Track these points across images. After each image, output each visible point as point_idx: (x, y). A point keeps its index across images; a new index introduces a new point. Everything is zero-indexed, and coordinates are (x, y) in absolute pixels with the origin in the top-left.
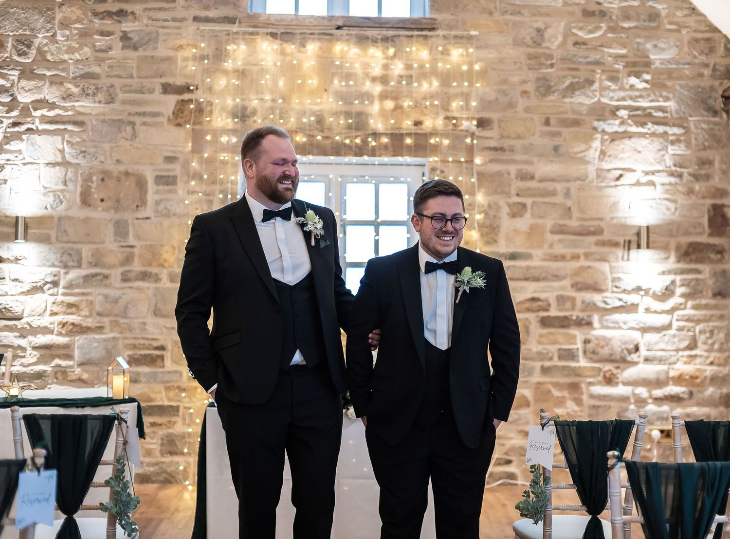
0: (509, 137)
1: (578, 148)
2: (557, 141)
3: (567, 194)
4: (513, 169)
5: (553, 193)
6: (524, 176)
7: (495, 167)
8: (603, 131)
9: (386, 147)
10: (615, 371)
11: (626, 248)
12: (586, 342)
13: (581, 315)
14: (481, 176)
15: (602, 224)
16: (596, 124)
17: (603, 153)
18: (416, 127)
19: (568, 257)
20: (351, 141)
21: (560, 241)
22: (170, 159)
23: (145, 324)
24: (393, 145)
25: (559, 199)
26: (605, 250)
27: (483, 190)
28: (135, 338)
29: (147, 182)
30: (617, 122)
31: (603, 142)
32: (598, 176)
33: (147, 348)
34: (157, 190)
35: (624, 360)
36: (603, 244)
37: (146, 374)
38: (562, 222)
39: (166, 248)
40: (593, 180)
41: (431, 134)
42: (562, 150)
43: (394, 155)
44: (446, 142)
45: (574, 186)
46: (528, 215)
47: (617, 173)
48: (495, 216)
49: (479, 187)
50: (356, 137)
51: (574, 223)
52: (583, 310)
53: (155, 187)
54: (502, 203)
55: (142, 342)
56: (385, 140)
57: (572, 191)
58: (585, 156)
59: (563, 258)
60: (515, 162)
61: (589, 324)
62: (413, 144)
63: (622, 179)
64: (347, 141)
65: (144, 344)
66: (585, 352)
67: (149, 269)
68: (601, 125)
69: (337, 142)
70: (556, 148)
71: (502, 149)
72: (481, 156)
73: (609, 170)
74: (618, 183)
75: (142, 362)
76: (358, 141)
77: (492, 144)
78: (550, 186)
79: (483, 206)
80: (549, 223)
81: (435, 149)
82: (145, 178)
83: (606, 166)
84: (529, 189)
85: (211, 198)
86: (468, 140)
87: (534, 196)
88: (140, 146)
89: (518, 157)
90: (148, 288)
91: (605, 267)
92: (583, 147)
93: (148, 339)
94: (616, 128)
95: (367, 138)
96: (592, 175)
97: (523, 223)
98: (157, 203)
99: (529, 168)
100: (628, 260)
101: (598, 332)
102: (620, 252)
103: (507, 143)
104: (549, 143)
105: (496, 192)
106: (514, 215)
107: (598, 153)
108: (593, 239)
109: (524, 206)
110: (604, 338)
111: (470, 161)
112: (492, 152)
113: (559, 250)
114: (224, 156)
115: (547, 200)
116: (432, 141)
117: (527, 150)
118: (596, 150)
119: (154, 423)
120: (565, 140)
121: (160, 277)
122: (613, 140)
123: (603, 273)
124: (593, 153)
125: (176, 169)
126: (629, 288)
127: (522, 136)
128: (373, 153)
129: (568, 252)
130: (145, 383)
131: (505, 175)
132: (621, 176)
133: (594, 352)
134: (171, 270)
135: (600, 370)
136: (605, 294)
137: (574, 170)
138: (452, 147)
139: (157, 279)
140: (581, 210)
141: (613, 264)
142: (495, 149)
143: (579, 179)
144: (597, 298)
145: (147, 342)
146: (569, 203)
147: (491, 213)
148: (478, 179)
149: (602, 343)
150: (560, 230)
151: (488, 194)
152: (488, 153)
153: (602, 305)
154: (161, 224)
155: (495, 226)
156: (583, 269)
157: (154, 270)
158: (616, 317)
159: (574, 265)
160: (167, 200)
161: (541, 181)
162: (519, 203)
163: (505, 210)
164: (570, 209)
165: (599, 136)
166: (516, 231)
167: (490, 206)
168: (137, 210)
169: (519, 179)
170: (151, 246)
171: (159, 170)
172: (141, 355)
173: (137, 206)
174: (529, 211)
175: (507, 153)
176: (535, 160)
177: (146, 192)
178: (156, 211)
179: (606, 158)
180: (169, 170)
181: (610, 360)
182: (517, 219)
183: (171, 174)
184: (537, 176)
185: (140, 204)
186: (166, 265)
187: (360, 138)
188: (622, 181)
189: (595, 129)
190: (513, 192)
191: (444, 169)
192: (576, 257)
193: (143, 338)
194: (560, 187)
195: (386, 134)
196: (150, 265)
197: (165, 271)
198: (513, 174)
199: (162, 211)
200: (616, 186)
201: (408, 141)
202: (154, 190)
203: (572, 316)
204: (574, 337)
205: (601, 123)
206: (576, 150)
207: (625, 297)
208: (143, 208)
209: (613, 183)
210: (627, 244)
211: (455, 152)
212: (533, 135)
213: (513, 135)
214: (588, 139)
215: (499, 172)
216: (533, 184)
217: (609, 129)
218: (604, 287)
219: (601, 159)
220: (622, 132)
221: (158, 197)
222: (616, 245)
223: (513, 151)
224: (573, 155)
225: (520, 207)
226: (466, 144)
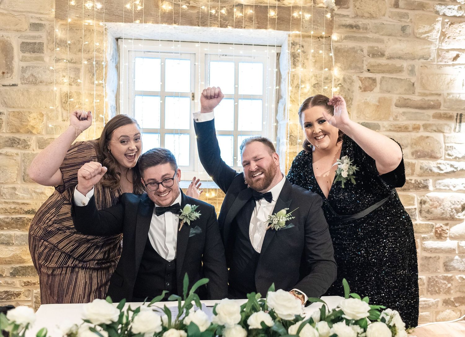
0: (362, 17)
1: (422, 29)
2: (405, 22)
3: (412, 71)
4: (365, 46)
5: (400, 70)
6: (376, 54)
7: (350, 44)
8: (444, 15)
9: (250, 19)
10: (445, 228)
11: (458, 121)
12: (422, 202)
13: (419, 179)
14: (338, 51)
15: (440, 99)
16: (438, 8)
17: (443, 34)
18: (279, 3)
19: (410, 129)
20: (217, 12)
21: (404, 113)
22: (36, 26)
23: (14, 189)
24: (257, 17)
25: (404, 75)
26: (441, 122)
27: (339, 65)
28: (6, 202)
29: (13, 48)
30: (456, 7)
31: (443, 25)
32: (439, 56)
33: (18, 212)
34: (23, 57)
35: (452, 218)
36: (439, 117)
37: (18, 236)
38: (406, 97)
39: (34, 115)
40: (434, 58)
41: (293, 7)
42: (409, 31)
43: (259, 28)
44: (308, 16)
45: (418, 64)
46: (377, 89)
47: (454, 54)
48: (349, 90)
49: (336, 62)
50: (222, 7)
51: (416, 98)
52: (420, 175)
53: (22, 54)
54: (355, 77)
55: (13, 206)
56: (250, 12)
57: (416, 68)
58: (428, 36)
59: (405, 129)
60: (367, 39)
61: (426, 187)
62: (276, 17)
63: (459, 59)
64: (213, 12)
65: (15, 209)
66: (420, 212)
67: (17, 136)
68: (442, 9)
69: (203, 13)
70: (403, 29)
71: (357, 27)
72: (338, 33)
73: (448, 51)
74: (455, 62)
75: (14, 225)
76: (224, 11)
77: (349, 21)
78: (398, 63)
79: (339, 80)
80: (395, 97)
81: (297, 23)
82: (10, 44)
83: (445, 46)
84: (379, 65)
85: (78, 66)
86: (329, 16)
87: (383, 72)
88: (5, 12)
89: (370, 35)
90: (17, 154)
91: (440, 137)
92: (427, 28)
93: (18, 203)
94: (455, 13)
95: (232, 9)
96: (434, 55)
97: (373, 97)
98: (24, 70)
99: (380, 46)
100: (459, 131)
101: (432, 194)
102: (453, 124)
103: (361, 22)
104: (397, 24)
105: (350, 67)
106: (365, 89)
107: (439, 35)
108: (431, 112)
109: (374, 80)
110: (438, 200)
111: (329, 38)
112: (348, 29)
113: (403, 121)
114: (89, 22)
115: (394, 76)
116: (295, 14)
117: (378, 29)
118: (438, 32)
119: (28, 282)
120: (411, 21)
121: (29, 143)
122: (452, 24)
123: (439, 143)
124: (435, 35)
125: (42, 36)
126: (460, 156)
127: (375, 16)
128: (238, 24)
129: (410, 123)
130: (17, 245)
131: (359, 52)
132: (458, 56)
133: (428, 212)
134: (40, 136)
135: (432, 226)
136: (439, 161)
137: (419, 49)
138: (314, 22)
139: (26, 146)
140: (423, 86)
141: (447, 135)
142: (351, 26)
143: (423, 57)
144: (432, 164)
145: (18, 207)
146: (413, 80)
147: (346, 86)
148: (335, 55)
149: (436, 204)
150: (404, 104)
151: (343, 69)
152: (344, 30)
153: (436, 170)
154: (27, 91)
155: (349, 98)
156: (422, 138)
157: (23, 137)
158: (447, 181)
159: (415, 135)
160: (33, 67)
161: (390, 58)
162: (369, 78)
163: (358, 84)
164: (413, 84)
165: (440, 19)
166: (367, 104)
167: (344, 80)
168: (3, 77)
169: (371, 55)
170: (19, 113)
171: (25, 37)
172: (13, 219)
173: (3, 73)
174: (378, 86)
175: (361, 30)
176: (386, 38)
177: (12, 58)
178: (23, 78)
179: (446, 40)
180: (34, 37)
181: (441, 218)
182: (368, 93)
183: (37, 41)
184: (386, 54)
185: (6, 71)
186: (34, 131)
187: (225, 9)
188: (459, 61)
189: (437, 12)
190: (365, 68)
191: (304, 44)
192: (416, 128)
193: (14, 203)
194: (405, 64)
195: (251, 6)
196: (18, 132)
197: (34, 138)
198: (365, 52)
199: (29, 77)
200: (453, 65)
201: (272, 14)
202: (21, 57)
203: (411, 180)
204: (413, 198)
205: (443, 7)
206: (421, 31)
207: (456, 164)
208: (9, 75)
209: (451, 63)
210: (459, 117)
211: (316, 27)
212: (384, 15)
213: (367, 15)
214: (432, 21)
215: (354, 48)
216: (383, 61)
217: (449, 13)
218: (438, 155)
219: (441, 41)
220: (459, 17)
221: (24, 64)
222: (450, 118)
223: (366, 29)
224: (418, 36)
225: (371, 81)
226: (327, 20)
